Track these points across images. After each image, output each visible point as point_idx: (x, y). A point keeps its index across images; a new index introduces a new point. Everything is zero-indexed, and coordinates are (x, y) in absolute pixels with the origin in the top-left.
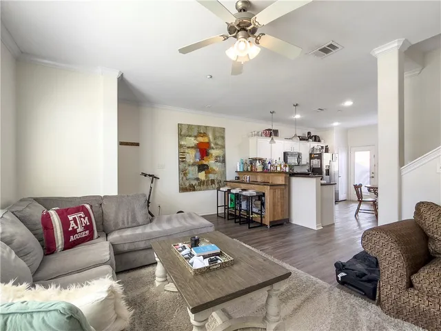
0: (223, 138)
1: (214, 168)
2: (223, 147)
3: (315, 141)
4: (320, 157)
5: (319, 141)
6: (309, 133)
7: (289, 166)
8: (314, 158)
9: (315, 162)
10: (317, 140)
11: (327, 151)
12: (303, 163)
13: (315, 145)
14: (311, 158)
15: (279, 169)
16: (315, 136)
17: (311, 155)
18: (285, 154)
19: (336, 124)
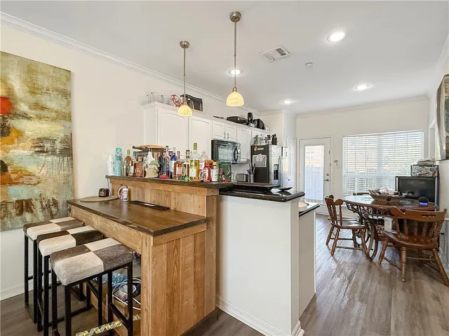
0: (66, 94)
1: (32, 168)
2: (67, 117)
3: (258, 127)
4: (266, 151)
5: (263, 128)
6: (250, 115)
7: (220, 166)
8: (258, 153)
9: (259, 159)
10: (261, 126)
11: (274, 142)
12: (242, 160)
13: (258, 132)
14: (253, 152)
15: (193, 173)
16: (258, 120)
17: (252, 147)
18: (216, 145)
19: (287, 102)
